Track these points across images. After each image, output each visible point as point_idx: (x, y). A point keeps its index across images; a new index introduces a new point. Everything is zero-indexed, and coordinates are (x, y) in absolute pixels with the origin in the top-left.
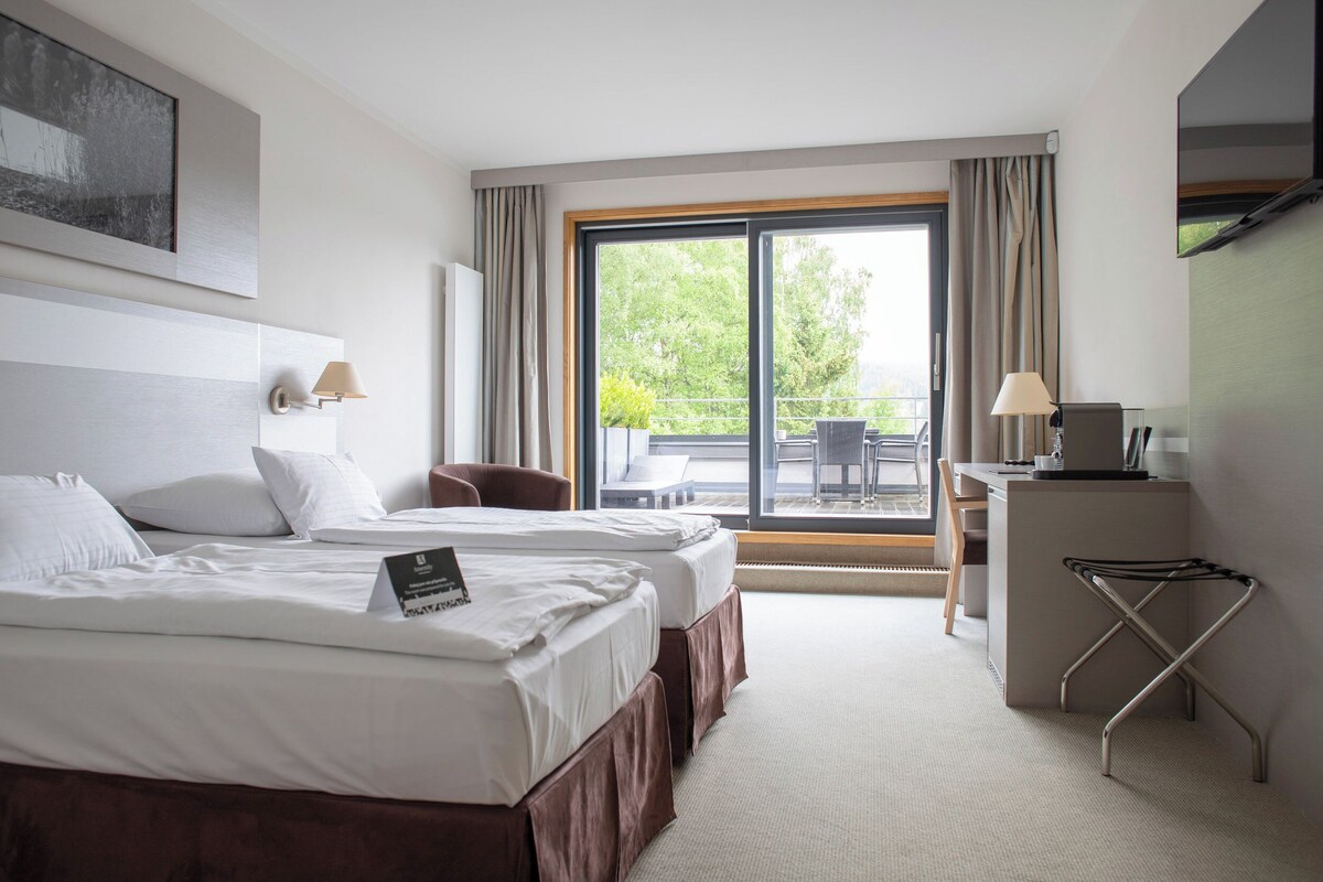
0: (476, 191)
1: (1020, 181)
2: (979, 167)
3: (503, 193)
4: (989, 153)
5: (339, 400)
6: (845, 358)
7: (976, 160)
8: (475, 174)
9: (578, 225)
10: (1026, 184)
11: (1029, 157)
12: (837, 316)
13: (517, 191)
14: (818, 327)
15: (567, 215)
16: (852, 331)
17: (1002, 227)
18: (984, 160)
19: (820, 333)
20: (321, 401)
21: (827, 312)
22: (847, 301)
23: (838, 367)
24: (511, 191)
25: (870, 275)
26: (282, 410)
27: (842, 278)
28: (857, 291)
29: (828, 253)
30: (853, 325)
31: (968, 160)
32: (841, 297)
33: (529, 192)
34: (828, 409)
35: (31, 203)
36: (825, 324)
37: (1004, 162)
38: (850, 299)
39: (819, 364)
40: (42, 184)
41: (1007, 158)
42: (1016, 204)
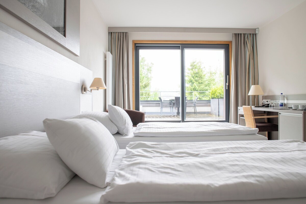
0: (109, 33)
1: (249, 40)
2: (240, 36)
3: (117, 34)
4: (242, 32)
5: (98, 90)
6: (148, 83)
7: (239, 34)
8: (109, 28)
9: (135, 44)
10: (250, 40)
11: (251, 34)
12: (146, 73)
13: (121, 33)
14: (142, 76)
15: (133, 41)
16: (149, 77)
17: (245, 50)
18: (241, 34)
19: (143, 77)
20: (91, 90)
21: (144, 72)
22: (148, 70)
23: (147, 85)
24: (120, 33)
25: (153, 64)
26: (85, 92)
27: (147, 65)
28: (150, 68)
29: (144, 59)
30: (149, 75)
31: (237, 34)
32: (147, 69)
33: (125, 34)
34: (145, 94)
35: (35, 10)
36: (143, 75)
37: (245, 35)
38: (149, 69)
39: (143, 84)
40: (38, 4)
41: (246, 34)
42: (248, 45)
